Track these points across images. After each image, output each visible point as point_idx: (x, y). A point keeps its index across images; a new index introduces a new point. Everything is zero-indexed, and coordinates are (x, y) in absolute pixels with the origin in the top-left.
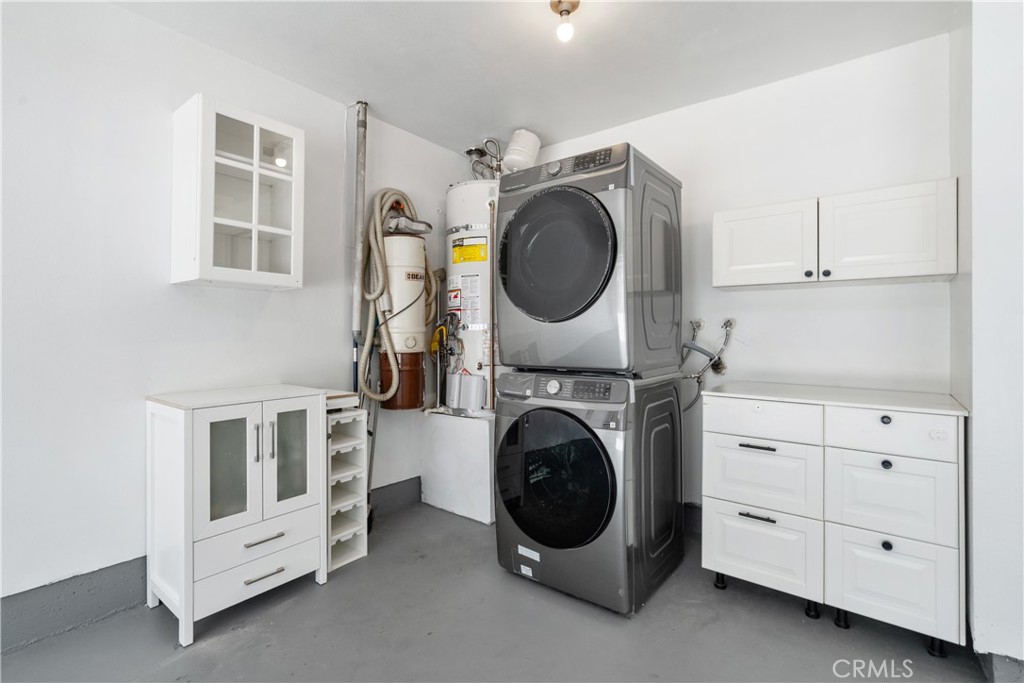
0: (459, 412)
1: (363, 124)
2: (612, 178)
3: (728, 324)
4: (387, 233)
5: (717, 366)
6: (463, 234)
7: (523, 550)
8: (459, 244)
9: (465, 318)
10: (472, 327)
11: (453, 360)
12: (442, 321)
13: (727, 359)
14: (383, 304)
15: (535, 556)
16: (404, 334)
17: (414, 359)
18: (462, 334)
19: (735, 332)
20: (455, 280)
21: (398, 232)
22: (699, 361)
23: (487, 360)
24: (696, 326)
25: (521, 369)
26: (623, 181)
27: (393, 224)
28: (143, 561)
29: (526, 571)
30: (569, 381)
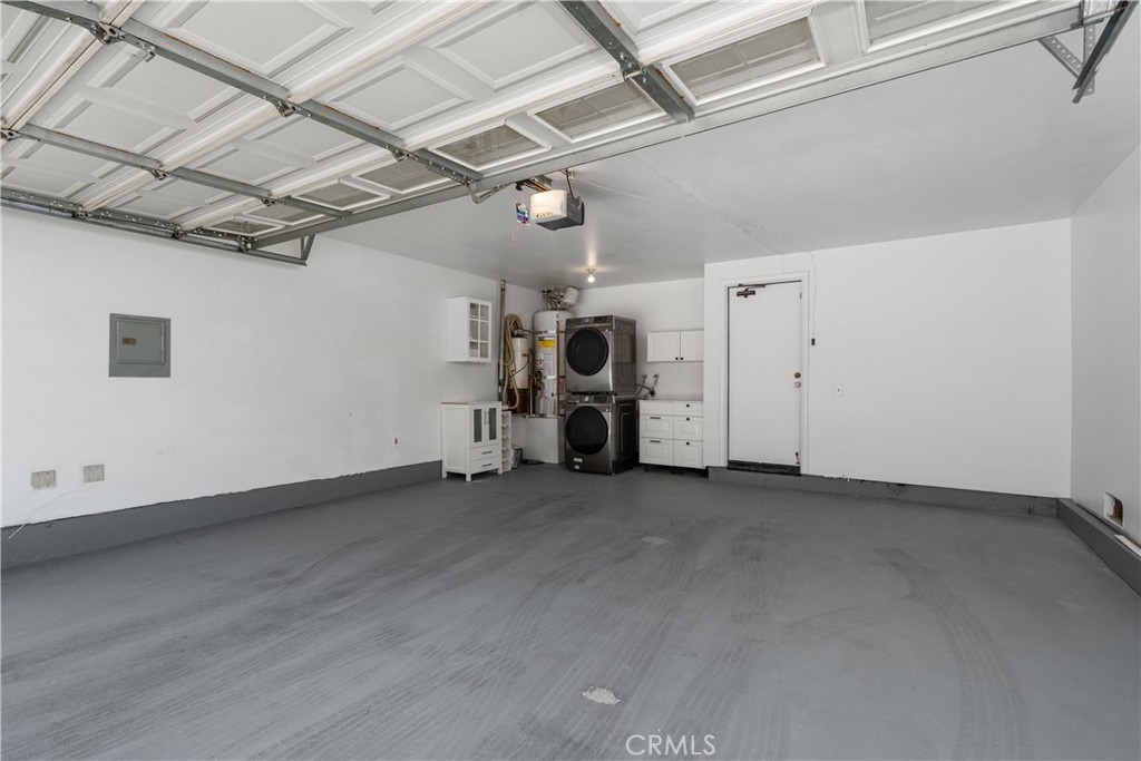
0: (542, 416)
1: (503, 290)
2: (607, 327)
3: (656, 376)
4: (513, 336)
5: (652, 393)
6: (544, 335)
7: (576, 460)
8: (542, 339)
9: (545, 373)
10: (549, 377)
11: (539, 392)
12: (535, 375)
13: (657, 390)
14: (512, 368)
15: (580, 460)
16: (520, 380)
17: (524, 392)
18: (543, 380)
19: (660, 379)
20: (541, 356)
21: (519, 336)
22: (645, 391)
23: (555, 392)
24: (645, 377)
25: (574, 393)
26: (610, 328)
27: (516, 333)
28: (441, 461)
29: (577, 467)
30: (593, 397)
